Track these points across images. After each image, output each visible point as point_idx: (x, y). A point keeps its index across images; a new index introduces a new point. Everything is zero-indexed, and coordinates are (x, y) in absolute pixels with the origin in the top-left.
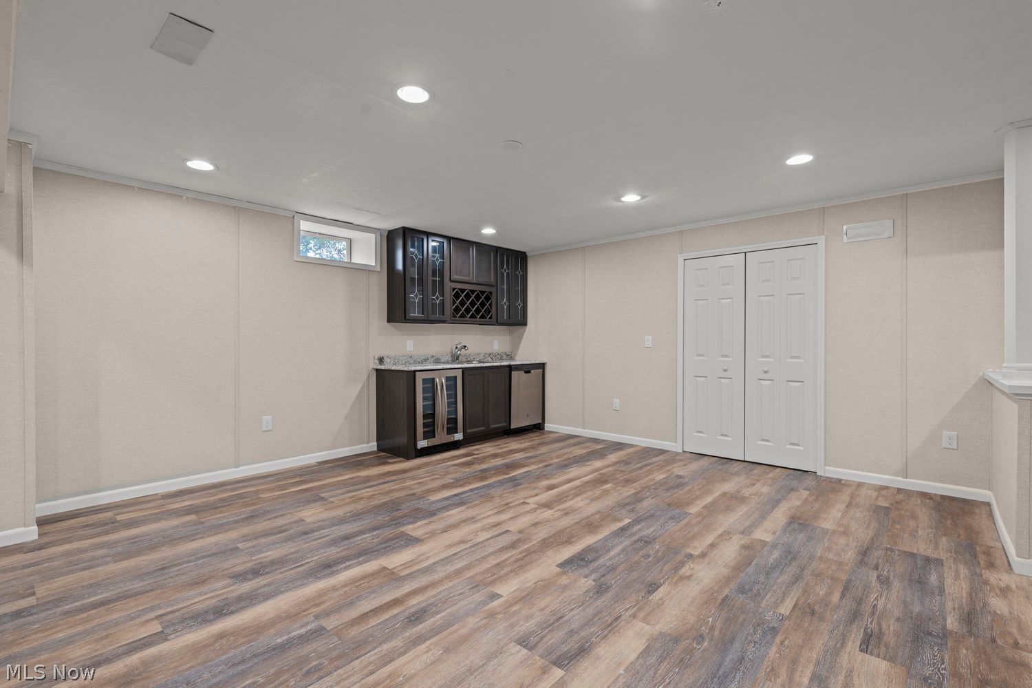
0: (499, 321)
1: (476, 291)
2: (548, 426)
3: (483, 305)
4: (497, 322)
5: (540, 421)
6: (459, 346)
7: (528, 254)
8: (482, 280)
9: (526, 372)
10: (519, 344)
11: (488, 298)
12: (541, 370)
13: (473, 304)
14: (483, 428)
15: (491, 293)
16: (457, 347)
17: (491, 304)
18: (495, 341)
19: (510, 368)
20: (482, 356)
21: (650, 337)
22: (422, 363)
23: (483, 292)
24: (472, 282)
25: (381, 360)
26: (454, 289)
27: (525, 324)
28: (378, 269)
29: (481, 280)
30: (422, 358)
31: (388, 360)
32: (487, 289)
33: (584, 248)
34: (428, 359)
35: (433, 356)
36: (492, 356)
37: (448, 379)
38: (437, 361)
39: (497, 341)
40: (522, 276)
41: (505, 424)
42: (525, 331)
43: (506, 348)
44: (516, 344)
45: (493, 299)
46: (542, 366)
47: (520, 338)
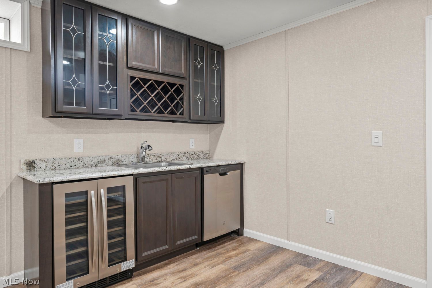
0: (191, 118)
1: (163, 82)
2: (248, 232)
3: (172, 99)
4: (190, 118)
5: (239, 227)
6: (144, 145)
7: (225, 48)
8: (170, 70)
9: (221, 175)
10: (217, 142)
11: (178, 92)
12: (239, 171)
13: (159, 97)
14: (166, 247)
15: (182, 86)
16: (142, 147)
17: (181, 99)
18: (191, 140)
19: (202, 171)
20: (175, 156)
21: (379, 133)
22: (96, 166)
23: (172, 85)
24: (157, 71)
25: (31, 165)
26: (132, 78)
27: (223, 122)
28: (27, 48)
29: (168, 70)
30: (96, 160)
31: (43, 165)
32: (177, 81)
33: (286, 32)
34: (104, 161)
35: (111, 158)
36: (187, 155)
37: (110, 190)
38: (118, 164)
39: (193, 140)
40: (219, 71)
41: (196, 237)
42: (222, 129)
43: (204, 147)
44: (214, 142)
45: (185, 92)
46: (240, 166)
47: (218, 137)
